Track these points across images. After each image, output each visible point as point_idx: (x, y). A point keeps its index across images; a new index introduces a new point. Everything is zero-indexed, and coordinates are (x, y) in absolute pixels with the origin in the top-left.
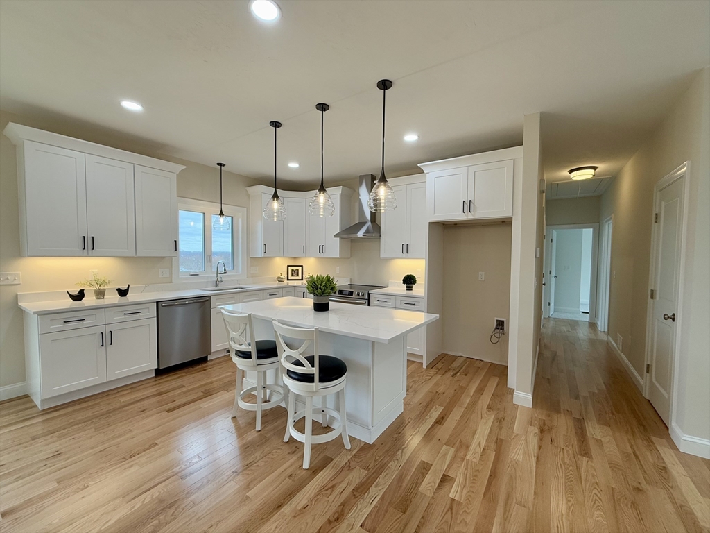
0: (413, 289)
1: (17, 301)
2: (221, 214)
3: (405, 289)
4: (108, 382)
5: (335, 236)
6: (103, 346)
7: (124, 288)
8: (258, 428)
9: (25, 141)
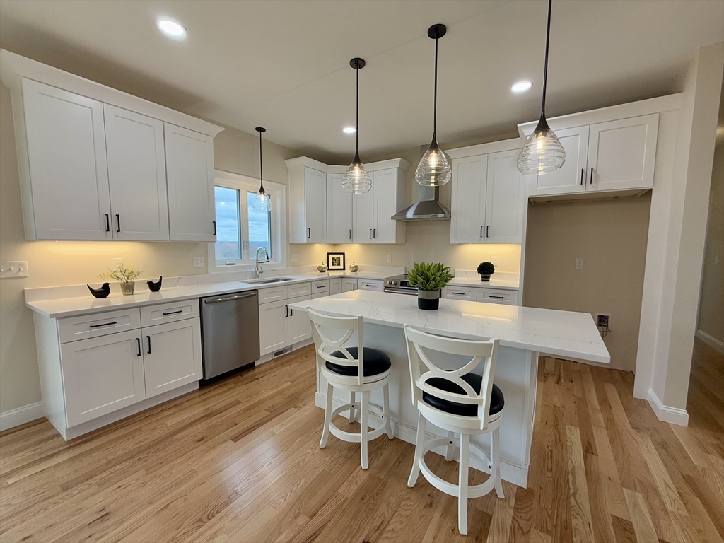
0: (490, 280)
1: (24, 298)
2: (262, 190)
3: (481, 279)
4: (147, 400)
5: (393, 218)
6: (139, 355)
7: (155, 280)
8: (364, 464)
9: (25, 80)
